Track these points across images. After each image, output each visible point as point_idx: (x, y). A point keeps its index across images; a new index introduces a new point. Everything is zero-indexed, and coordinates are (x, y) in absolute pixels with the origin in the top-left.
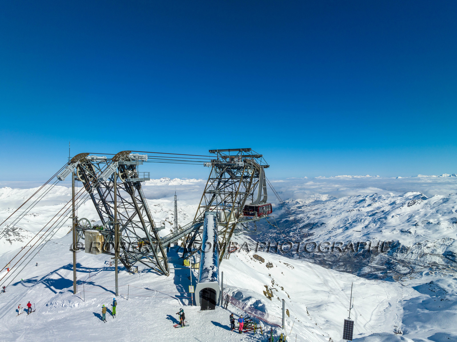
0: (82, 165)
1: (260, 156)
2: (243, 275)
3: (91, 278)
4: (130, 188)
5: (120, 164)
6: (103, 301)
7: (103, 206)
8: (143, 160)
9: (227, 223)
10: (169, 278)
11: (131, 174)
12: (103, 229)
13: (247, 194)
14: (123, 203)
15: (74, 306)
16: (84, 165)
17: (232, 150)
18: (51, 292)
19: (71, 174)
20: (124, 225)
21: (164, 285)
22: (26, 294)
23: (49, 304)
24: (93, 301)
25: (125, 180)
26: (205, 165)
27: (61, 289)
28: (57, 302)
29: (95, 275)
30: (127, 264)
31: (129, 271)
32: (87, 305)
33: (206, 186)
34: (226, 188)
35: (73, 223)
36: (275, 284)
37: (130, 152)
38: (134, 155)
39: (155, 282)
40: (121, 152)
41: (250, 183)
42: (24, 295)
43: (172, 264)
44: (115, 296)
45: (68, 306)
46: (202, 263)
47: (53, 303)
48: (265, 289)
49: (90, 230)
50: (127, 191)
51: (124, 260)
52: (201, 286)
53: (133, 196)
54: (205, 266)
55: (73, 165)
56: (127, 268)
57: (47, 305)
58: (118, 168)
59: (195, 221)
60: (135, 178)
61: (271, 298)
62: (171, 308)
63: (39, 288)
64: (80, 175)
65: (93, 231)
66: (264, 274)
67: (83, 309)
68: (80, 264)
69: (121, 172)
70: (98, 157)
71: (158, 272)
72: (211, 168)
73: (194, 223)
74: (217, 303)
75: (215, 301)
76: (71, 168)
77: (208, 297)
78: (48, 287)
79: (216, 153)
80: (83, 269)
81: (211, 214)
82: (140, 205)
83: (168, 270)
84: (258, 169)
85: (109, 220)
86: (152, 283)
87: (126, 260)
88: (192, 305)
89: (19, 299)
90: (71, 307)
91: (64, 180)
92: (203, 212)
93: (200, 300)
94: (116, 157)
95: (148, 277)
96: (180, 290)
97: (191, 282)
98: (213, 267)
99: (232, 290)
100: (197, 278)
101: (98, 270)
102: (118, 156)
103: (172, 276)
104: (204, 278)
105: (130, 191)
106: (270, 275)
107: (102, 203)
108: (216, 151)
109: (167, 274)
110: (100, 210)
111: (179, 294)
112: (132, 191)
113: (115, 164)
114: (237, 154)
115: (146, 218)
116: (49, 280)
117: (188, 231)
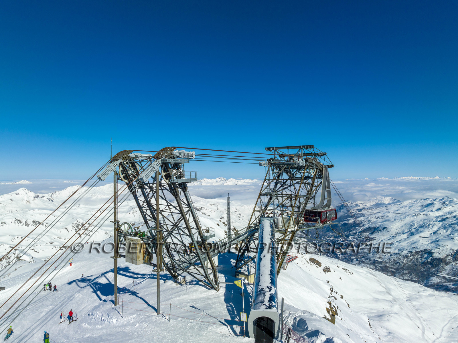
0: (124, 164)
1: (324, 154)
2: (304, 289)
3: (136, 287)
4: (174, 190)
5: (162, 162)
6: (143, 319)
7: (148, 209)
8: (189, 157)
9: (286, 230)
10: (219, 293)
11: (175, 174)
12: (145, 236)
13: (308, 197)
14: (169, 207)
15: (112, 321)
16: (127, 163)
17: (292, 148)
18: (97, 297)
19: (112, 173)
20: (169, 231)
21: (213, 303)
22: (74, 297)
23: (90, 314)
24: (131, 319)
25: (169, 181)
26: (261, 165)
27: (107, 296)
28: (97, 314)
29: (140, 283)
30: (174, 274)
31: (176, 282)
32: (125, 322)
33: (262, 188)
34: (284, 190)
35: (114, 227)
36: (333, 291)
37: (175, 148)
38: (180, 152)
39: (202, 298)
40: (164, 149)
41: (311, 184)
42: (71, 298)
43: (223, 275)
44: (157, 314)
45: (106, 320)
46: (256, 280)
47: (93, 314)
48: (328, 306)
49: (132, 236)
50: (171, 192)
51: (171, 269)
52: (255, 314)
53: (178, 199)
54: (260, 286)
55: (114, 164)
56: (174, 278)
57: (89, 315)
58: (162, 167)
59: (249, 227)
60: (180, 178)
61: (335, 316)
62: (219, 338)
63: (86, 292)
64: (123, 174)
65: (134, 238)
66: (322, 281)
67: (120, 326)
68: (129, 268)
69: (165, 171)
70: (143, 155)
71: (207, 285)
72: (267, 168)
73: (248, 229)
74: (275, 336)
75: (272, 332)
76: (113, 167)
77: (265, 326)
78: (95, 292)
79: (273, 151)
80: (131, 274)
81: (267, 220)
82: (186, 209)
83: (218, 284)
84: (321, 169)
85: (154, 224)
86: (199, 299)
87: (173, 270)
88: (244, 337)
89: (66, 303)
90: (109, 322)
91: (104, 179)
92: (258, 216)
93: (254, 329)
94: (159, 154)
95: (195, 291)
96: (231, 311)
97: (244, 308)
98: (270, 288)
99: (294, 314)
100: (251, 294)
101: (145, 276)
102: (161, 153)
103: (222, 291)
104: (260, 303)
105: (174, 193)
106: (328, 282)
107: (147, 206)
108: (273, 148)
109: (217, 288)
110: (145, 214)
111: (229, 318)
112: (177, 193)
113: (157, 162)
114: (297, 152)
115: (193, 225)
116: (97, 284)
117: (241, 238)
